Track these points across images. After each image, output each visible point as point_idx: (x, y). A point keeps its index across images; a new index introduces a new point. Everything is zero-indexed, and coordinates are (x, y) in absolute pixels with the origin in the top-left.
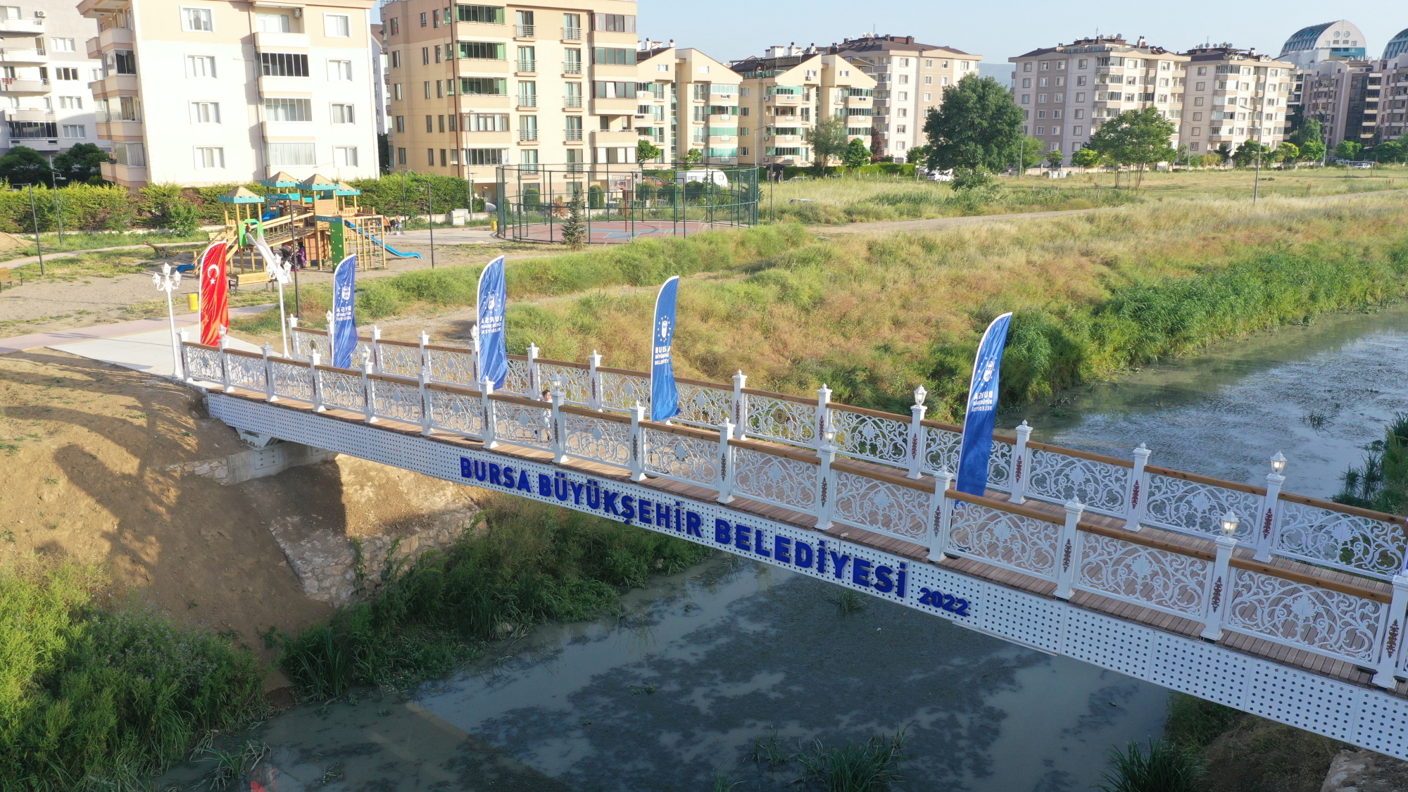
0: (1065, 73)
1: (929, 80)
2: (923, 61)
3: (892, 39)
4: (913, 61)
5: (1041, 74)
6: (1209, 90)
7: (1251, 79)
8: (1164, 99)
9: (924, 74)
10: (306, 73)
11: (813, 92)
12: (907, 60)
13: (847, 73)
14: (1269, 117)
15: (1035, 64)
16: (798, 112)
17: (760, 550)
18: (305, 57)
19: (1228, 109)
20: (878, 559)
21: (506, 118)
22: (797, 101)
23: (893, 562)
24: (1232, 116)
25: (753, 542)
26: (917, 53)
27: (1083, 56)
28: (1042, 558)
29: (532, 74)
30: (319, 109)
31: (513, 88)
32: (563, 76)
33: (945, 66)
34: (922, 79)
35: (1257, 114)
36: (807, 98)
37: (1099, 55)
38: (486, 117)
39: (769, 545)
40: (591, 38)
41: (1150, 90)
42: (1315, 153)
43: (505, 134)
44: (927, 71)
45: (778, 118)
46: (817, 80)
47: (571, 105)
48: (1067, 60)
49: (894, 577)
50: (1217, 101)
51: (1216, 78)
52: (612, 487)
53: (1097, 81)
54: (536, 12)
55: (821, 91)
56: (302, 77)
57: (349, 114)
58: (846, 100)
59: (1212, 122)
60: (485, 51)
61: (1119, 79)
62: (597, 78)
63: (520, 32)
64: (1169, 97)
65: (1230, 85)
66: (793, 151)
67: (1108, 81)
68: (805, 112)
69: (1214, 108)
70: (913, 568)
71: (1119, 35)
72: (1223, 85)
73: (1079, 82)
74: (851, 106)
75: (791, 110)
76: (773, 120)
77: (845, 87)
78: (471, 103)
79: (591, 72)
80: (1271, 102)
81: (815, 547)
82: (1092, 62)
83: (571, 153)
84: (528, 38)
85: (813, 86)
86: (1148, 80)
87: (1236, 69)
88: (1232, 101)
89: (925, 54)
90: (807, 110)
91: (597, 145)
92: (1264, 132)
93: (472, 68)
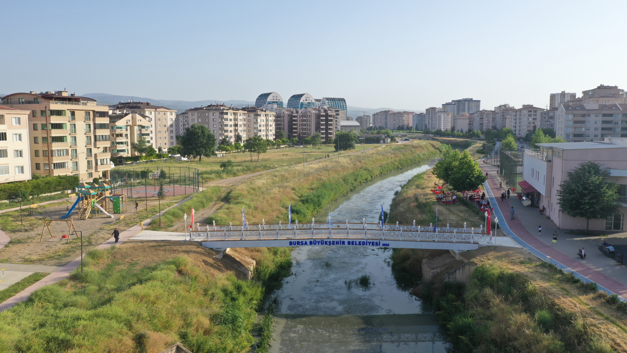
0: (208, 117)
1: (159, 120)
2: (157, 112)
3: (142, 103)
4: (153, 113)
5: (198, 117)
6: (252, 122)
7: (264, 118)
8: (241, 126)
9: (157, 117)
10: (6, 139)
11: (129, 128)
12: (151, 112)
13: (141, 120)
14: (271, 130)
15: (196, 113)
16: (124, 135)
17: (356, 244)
18: (5, 133)
19: (259, 128)
20: (375, 241)
21: (67, 151)
22: (124, 132)
23: (378, 241)
24: (260, 131)
25: (354, 243)
26: (154, 110)
27: (214, 112)
28: (398, 236)
29: (75, 134)
30: (10, 153)
31: (69, 139)
32: (85, 134)
33: (165, 114)
34: (157, 119)
35: (267, 130)
36: (127, 130)
37: (220, 111)
38: (60, 150)
39: (358, 243)
40: (94, 120)
41: (236, 123)
42: (286, 142)
43: (67, 157)
44: (158, 116)
45: (117, 138)
46: (130, 123)
47: (87, 144)
48: (208, 112)
49: (378, 243)
50: (255, 126)
51: (254, 118)
52: (326, 240)
53: (220, 120)
54: (75, 111)
55: (132, 128)
56: (4, 141)
57: (20, 153)
58: (140, 130)
59: (255, 133)
60: (59, 126)
61: (227, 119)
62: (97, 134)
63: (71, 119)
64: (242, 126)
65: (259, 120)
66: (123, 151)
67: (223, 120)
68: (126, 135)
69: (255, 128)
70: (381, 241)
71: (223, 104)
72: (257, 120)
73: (213, 121)
74: (143, 132)
75: (121, 135)
76: (115, 139)
77: (139, 126)
78: (56, 146)
79: (95, 132)
80: (271, 125)
81: (366, 242)
82: (217, 114)
83: (88, 162)
84: (73, 121)
85: (129, 125)
86: (236, 120)
87: (260, 115)
88: (260, 126)
89: (157, 110)
90: (127, 134)
91: (98, 158)
92: (269, 136)
93: (55, 133)
